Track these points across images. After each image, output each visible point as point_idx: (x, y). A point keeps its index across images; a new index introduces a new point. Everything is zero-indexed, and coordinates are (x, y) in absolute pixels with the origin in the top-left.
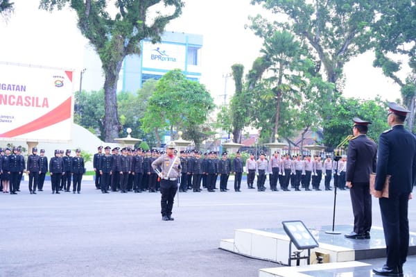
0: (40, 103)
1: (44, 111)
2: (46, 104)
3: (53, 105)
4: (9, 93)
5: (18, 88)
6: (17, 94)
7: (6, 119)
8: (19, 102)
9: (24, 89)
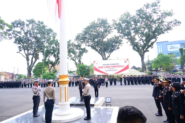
0: (122, 66)
1: (123, 68)
2: (123, 66)
3: (125, 66)
4: (116, 65)
5: (117, 64)
6: (117, 65)
7: (115, 70)
8: (118, 67)
9: (118, 64)
